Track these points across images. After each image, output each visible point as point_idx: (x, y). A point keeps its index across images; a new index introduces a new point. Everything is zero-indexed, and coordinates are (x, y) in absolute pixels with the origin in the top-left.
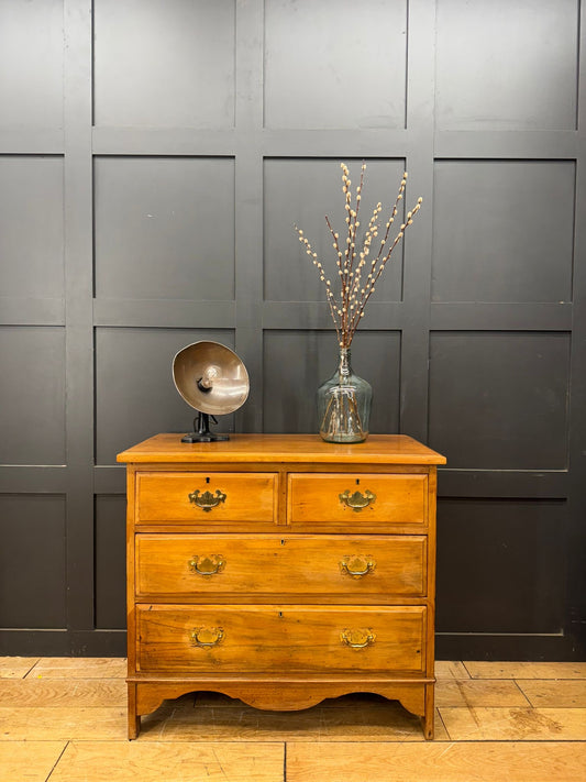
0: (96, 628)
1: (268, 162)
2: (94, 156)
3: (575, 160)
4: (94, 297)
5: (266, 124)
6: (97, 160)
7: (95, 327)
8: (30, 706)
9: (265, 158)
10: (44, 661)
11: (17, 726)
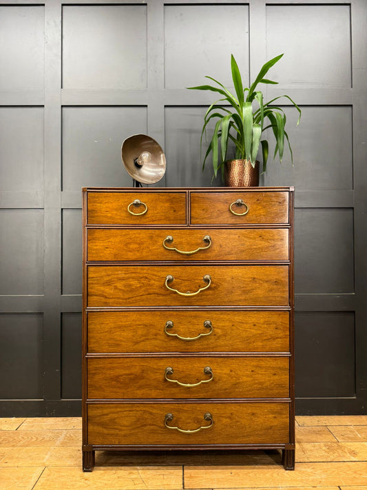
0: (62, 398)
1: (167, 109)
2: (62, 106)
3: (352, 106)
4: (62, 190)
5: (166, 86)
6: (64, 109)
7: (62, 209)
8: (20, 446)
9: (165, 106)
10: (29, 419)
11: (12, 458)
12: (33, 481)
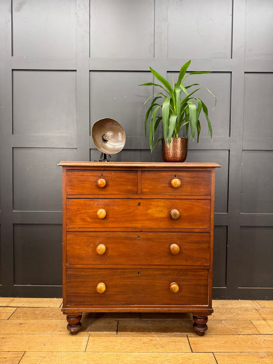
2: (90, 71)
5: (168, 56)
6: (92, 73)
7: (90, 149)
9: (168, 72)
12: (84, 345)
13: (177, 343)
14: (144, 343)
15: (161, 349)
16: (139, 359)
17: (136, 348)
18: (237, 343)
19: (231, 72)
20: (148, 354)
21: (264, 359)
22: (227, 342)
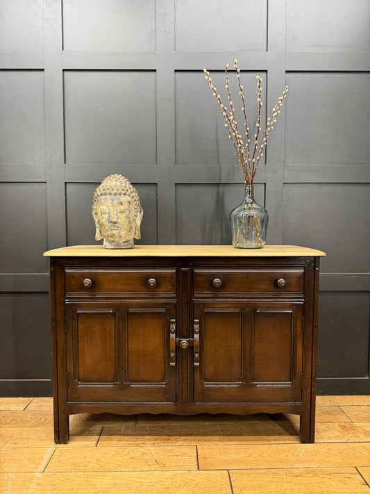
1: (178, 74)
2: (63, 70)
4: (65, 163)
5: (176, 48)
6: (66, 73)
7: (66, 183)
8: (29, 427)
9: (176, 71)
10: (36, 399)
11: (21, 439)
12: (44, 462)
13: (179, 458)
14: (132, 458)
15: (154, 466)
16: (118, 481)
17: (119, 466)
18: (266, 455)
19: (266, 71)
20: (135, 473)
21: (300, 478)
22: (252, 455)
